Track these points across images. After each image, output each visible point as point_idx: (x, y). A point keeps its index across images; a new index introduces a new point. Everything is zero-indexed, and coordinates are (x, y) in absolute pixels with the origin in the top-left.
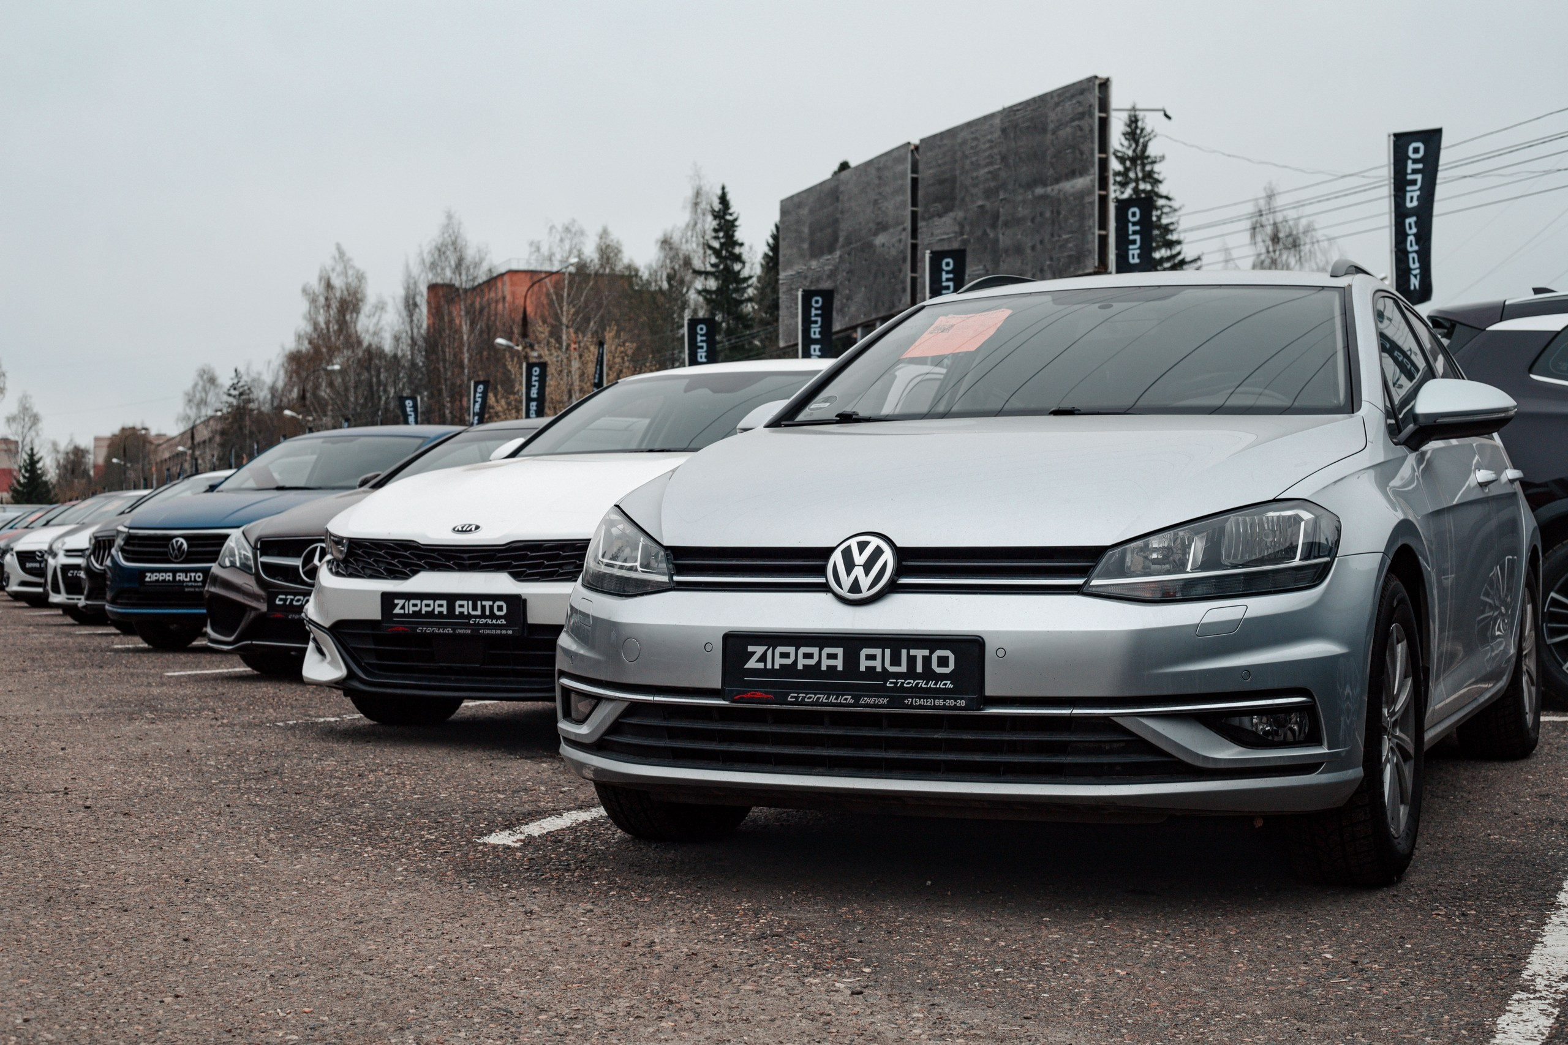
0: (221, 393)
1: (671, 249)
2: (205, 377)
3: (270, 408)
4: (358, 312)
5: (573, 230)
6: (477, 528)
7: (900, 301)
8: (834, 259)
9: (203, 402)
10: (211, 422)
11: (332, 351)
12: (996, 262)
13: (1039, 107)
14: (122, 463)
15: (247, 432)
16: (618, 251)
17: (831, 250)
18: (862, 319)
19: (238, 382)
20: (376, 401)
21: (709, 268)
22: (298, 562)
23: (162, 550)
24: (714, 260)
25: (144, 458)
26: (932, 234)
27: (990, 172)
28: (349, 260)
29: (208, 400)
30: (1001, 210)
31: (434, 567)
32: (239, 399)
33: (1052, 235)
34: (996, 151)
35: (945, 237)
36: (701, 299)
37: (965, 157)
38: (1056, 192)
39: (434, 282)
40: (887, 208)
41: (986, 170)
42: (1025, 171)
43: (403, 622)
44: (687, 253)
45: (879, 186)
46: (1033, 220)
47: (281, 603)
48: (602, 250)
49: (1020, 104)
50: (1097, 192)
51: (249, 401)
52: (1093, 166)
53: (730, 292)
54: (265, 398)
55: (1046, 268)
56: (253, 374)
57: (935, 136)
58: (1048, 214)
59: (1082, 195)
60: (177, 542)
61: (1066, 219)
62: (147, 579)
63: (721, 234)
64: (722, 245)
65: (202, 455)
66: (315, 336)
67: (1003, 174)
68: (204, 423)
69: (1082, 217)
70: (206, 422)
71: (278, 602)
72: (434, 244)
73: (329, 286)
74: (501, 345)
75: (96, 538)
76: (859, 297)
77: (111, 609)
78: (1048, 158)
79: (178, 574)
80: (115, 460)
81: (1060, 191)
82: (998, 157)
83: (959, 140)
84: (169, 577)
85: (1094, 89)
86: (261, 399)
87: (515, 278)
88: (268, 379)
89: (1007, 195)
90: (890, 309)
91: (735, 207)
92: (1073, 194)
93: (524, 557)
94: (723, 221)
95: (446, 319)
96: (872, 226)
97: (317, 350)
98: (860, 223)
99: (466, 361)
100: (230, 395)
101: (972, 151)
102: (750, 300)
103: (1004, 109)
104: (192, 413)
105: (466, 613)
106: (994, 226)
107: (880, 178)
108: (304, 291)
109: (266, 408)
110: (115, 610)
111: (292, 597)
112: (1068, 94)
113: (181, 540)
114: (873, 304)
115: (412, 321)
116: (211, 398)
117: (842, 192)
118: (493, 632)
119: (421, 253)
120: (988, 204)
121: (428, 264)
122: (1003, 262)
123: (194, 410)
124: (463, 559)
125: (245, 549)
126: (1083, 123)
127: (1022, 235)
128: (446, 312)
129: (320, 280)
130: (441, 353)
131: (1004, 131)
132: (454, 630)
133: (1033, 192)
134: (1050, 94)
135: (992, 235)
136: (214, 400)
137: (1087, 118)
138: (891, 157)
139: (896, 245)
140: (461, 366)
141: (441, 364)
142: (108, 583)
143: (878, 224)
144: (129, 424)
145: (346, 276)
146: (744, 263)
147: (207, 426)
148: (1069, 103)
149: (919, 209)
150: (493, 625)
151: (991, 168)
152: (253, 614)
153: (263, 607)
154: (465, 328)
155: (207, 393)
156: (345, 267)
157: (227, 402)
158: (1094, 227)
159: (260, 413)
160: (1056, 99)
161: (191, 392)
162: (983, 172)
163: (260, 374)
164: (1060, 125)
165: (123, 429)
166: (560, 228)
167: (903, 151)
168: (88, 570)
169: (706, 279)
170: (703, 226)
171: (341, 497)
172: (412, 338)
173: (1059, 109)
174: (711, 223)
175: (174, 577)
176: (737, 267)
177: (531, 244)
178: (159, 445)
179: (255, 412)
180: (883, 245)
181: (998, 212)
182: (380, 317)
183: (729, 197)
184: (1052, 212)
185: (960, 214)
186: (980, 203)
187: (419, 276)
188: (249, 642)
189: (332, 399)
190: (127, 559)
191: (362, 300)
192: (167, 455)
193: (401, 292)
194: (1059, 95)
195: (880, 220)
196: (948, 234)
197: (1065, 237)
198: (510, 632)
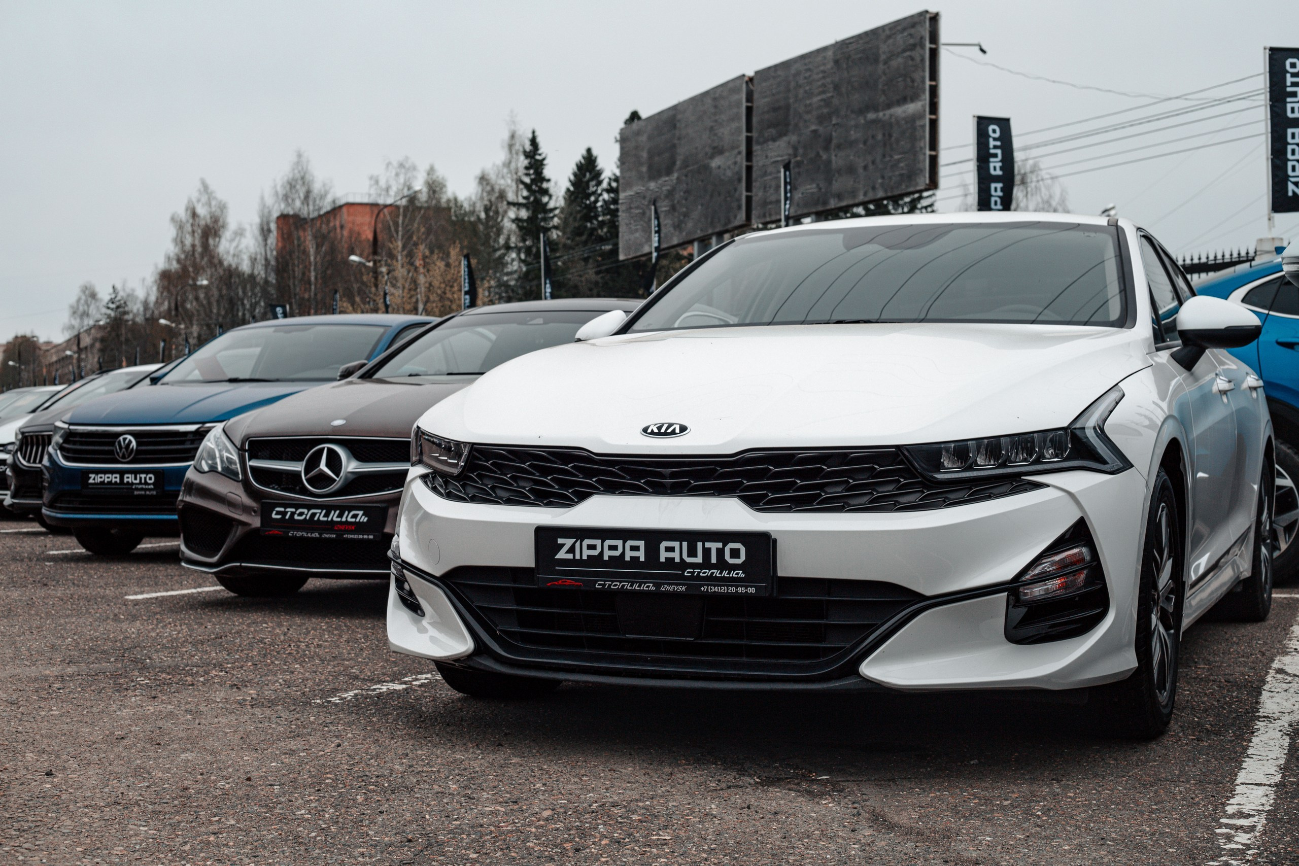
0: (101, 306)
1: (488, 184)
2: (87, 292)
3: (143, 318)
4: (220, 237)
5: (407, 166)
6: (683, 429)
7: (735, 217)
8: (672, 180)
9: (85, 314)
10: (93, 331)
11: (198, 270)
12: (829, 181)
13: (871, 40)
14: (17, 365)
15: (123, 338)
16: (442, 186)
17: (669, 172)
18: (699, 234)
19: (116, 297)
20: (235, 313)
21: (521, 200)
22: (298, 467)
23: (106, 448)
24: (525, 193)
25: (34, 361)
26: (767, 157)
27: (822, 100)
28: (211, 193)
29: (90, 312)
30: (834, 134)
31: (612, 488)
32: (116, 311)
33: (884, 156)
34: (829, 80)
35: (779, 159)
36: (514, 226)
37: (798, 86)
38: (887, 117)
39: (285, 212)
40: (723, 134)
41: (819, 98)
42: (857, 98)
43: (572, 573)
44: (503, 187)
45: (715, 114)
46: (865, 143)
47: (279, 517)
48: (429, 184)
49: (853, 37)
50: (928, 116)
51: (126, 313)
52: (924, 92)
53: (539, 221)
54: (138, 310)
55: (877, 186)
56: (128, 291)
57: (769, 68)
58: (880, 137)
59: (912, 120)
60: (125, 439)
61: (898, 141)
62: (91, 481)
63: (532, 171)
64: (532, 180)
65: (85, 360)
66: (183, 256)
67: (835, 101)
68: (86, 331)
69: (913, 139)
70: (88, 331)
71: (274, 516)
72: (286, 179)
73: (194, 215)
74: (354, 262)
75: (23, 433)
76: (695, 215)
77: (48, 513)
78: (880, 86)
79: (126, 476)
80: (11, 363)
81: (891, 116)
82: (831, 86)
83: (793, 71)
84: (115, 478)
85: (925, 22)
86: (135, 310)
87: (352, 209)
88: (141, 294)
89: (839, 120)
90: (726, 224)
91: (544, 148)
92: (904, 119)
93: (764, 474)
94: (533, 161)
95: (296, 242)
96: (708, 149)
97: (184, 269)
98: (696, 148)
99: (313, 279)
100: (108, 308)
101: (806, 81)
102: (556, 227)
103: (837, 43)
104: (76, 322)
105: (677, 560)
106: (827, 148)
107: (716, 107)
108: (173, 219)
109: (140, 319)
110: (53, 514)
111: (293, 510)
112: (899, 28)
113: (129, 437)
114: (709, 220)
115: (266, 245)
116: (92, 310)
117: (679, 121)
118: (723, 590)
119: (275, 186)
120: (821, 129)
121: (280, 197)
122: (836, 181)
123: (78, 320)
124: (662, 476)
125: (228, 451)
126: (913, 54)
127: (854, 156)
128: (295, 236)
129: (187, 210)
130: (291, 272)
131: (837, 62)
132: (657, 586)
133: (865, 118)
134: (883, 28)
135: (824, 157)
136: (94, 312)
137: (918, 49)
138: (728, 88)
139: (732, 167)
140: (309, 283)
141: (291, 281)
142: (46, 484)
143: (714, 148)
144: (20, 333)
145: (210, 205)
146: (550, 196)
147: (89, 335)
148: (901, 35)
149: (754, 134)
150: (724, 579)
151: (824, 96)
152: (239, 531)
153: (256, 522)
154: (312, 251)
155: (88, 306)
156: (209, 199)
157: (105, 314)
158: (925, 147)
159: (134, 323)
160: (888, 32)
161: (75, 305)
162: (815, 99)
163: (133, 290)
164: (892, 56)
165: (16, 337)
166: (395, 164)
167: (738, 82)
168: (15, 467)
169: (518, 209)
170: (517, 165)
171: (334, 387)
172: (266, 259)
173: (890, 41)
174: (523, 162)
175: (122, 479)
176: (545, 199)
177: (371, 178)
178: (48, 351)
179: (130, 323)
180: (719, 167)
181: (831, 136)
182: (240, 241)
183: (539, 140)
184: (884, 135)
185: (794, 138)
186: (813, 127)
187: (273, 206)
188: (239, 564)
189: (198, 311)
190: (67, 459)
191: (223, 227)
192: (54, 359)
193: (257, 220)
194: (891, 29)
195: (715, 144)
196: (782, 156)
197: (896, 157)
198: (752, 590)
